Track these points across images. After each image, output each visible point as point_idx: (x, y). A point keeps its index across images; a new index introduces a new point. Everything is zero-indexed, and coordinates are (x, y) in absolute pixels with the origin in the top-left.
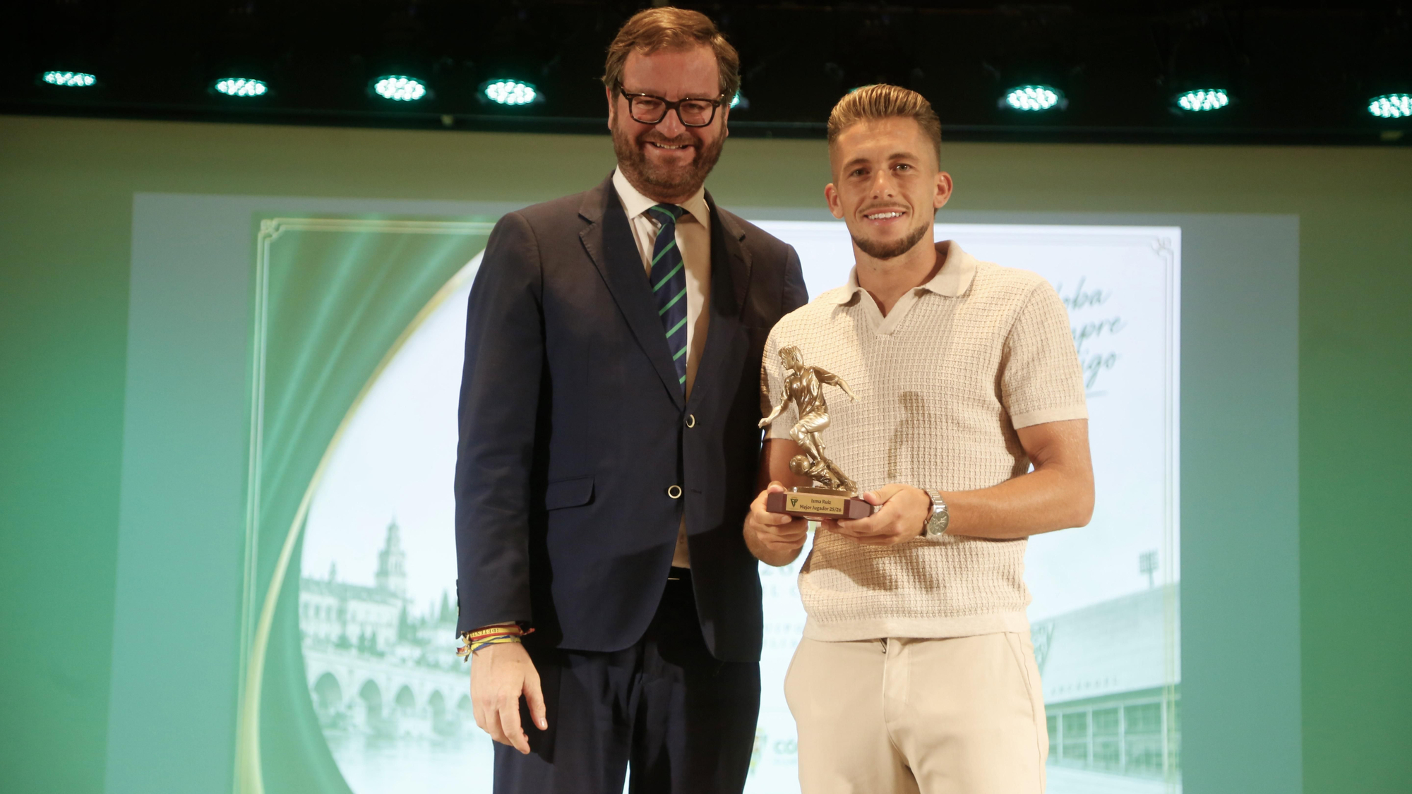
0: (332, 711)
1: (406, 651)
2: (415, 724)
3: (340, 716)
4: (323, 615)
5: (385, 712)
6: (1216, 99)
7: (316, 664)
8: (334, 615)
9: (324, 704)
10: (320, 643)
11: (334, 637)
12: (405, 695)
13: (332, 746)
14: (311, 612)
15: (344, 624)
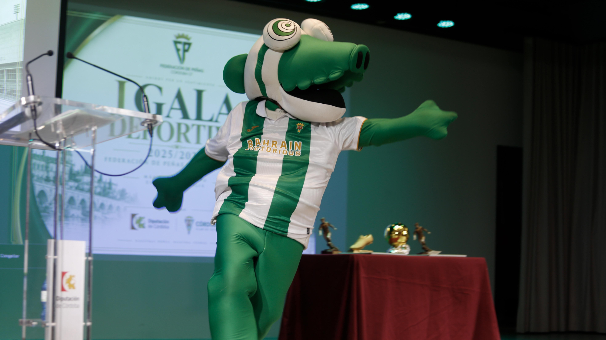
0: (44, 205)
1: (72, 184)
2: (76, 212)
3: (47, 208)
4: (40, 168)
5: (65, 207)
6: (363, 7)
7: (38, 187)
8: (44, 168)
9: (41, 203)
10: (40, 179)
11: (44, 177)
12: (72, 200)
13: (44, 219)
14: (36, 167)
15: (48, 172)
